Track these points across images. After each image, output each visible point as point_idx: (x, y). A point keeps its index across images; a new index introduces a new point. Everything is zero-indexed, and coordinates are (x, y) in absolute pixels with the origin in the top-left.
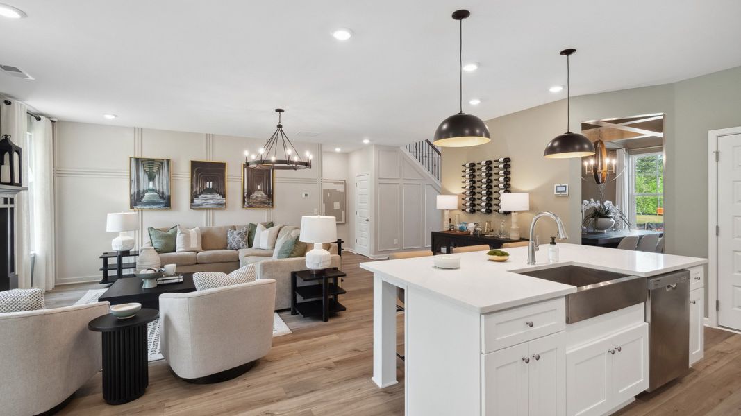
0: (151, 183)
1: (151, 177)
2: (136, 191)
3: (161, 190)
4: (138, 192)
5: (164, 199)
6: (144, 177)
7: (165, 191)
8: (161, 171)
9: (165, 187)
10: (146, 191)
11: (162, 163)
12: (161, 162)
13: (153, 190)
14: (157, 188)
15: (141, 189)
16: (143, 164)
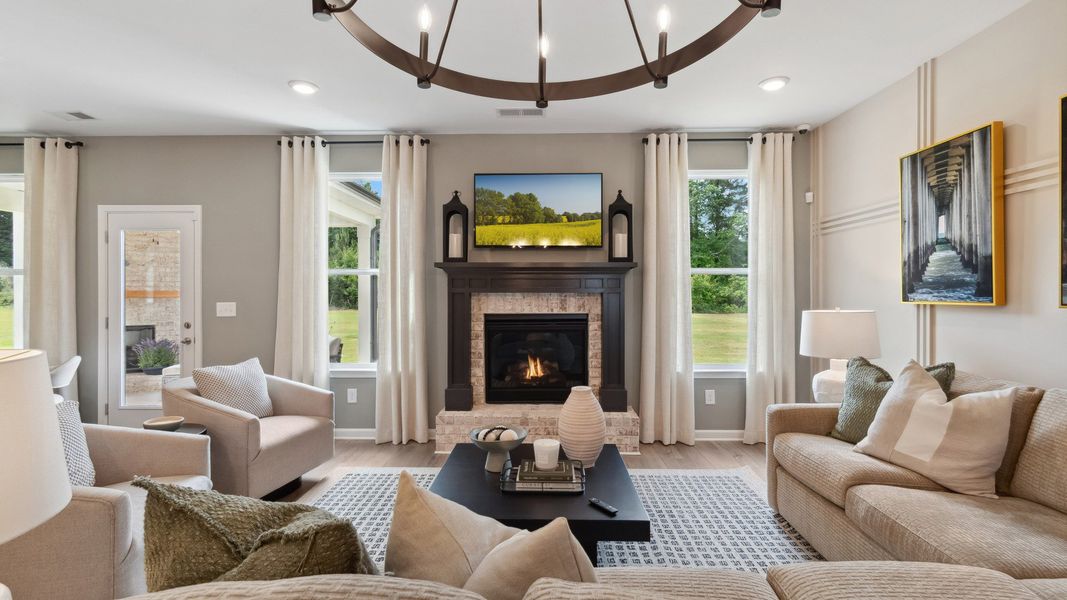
0: (942, 219)
1: (943, 206)
2: (912, 250)
3: (966, 242)
4: (916, 252)
5: (975, 271)
6: (927, 204)
7: (978, 241)
8: (965, 174)
9: (977, 230)
10: (931, 249)
11: (968, 147)
12: (964, 144)
13: (946, 243)
14: (956, 234)
15: (921, 244)
16: (925, 169)
